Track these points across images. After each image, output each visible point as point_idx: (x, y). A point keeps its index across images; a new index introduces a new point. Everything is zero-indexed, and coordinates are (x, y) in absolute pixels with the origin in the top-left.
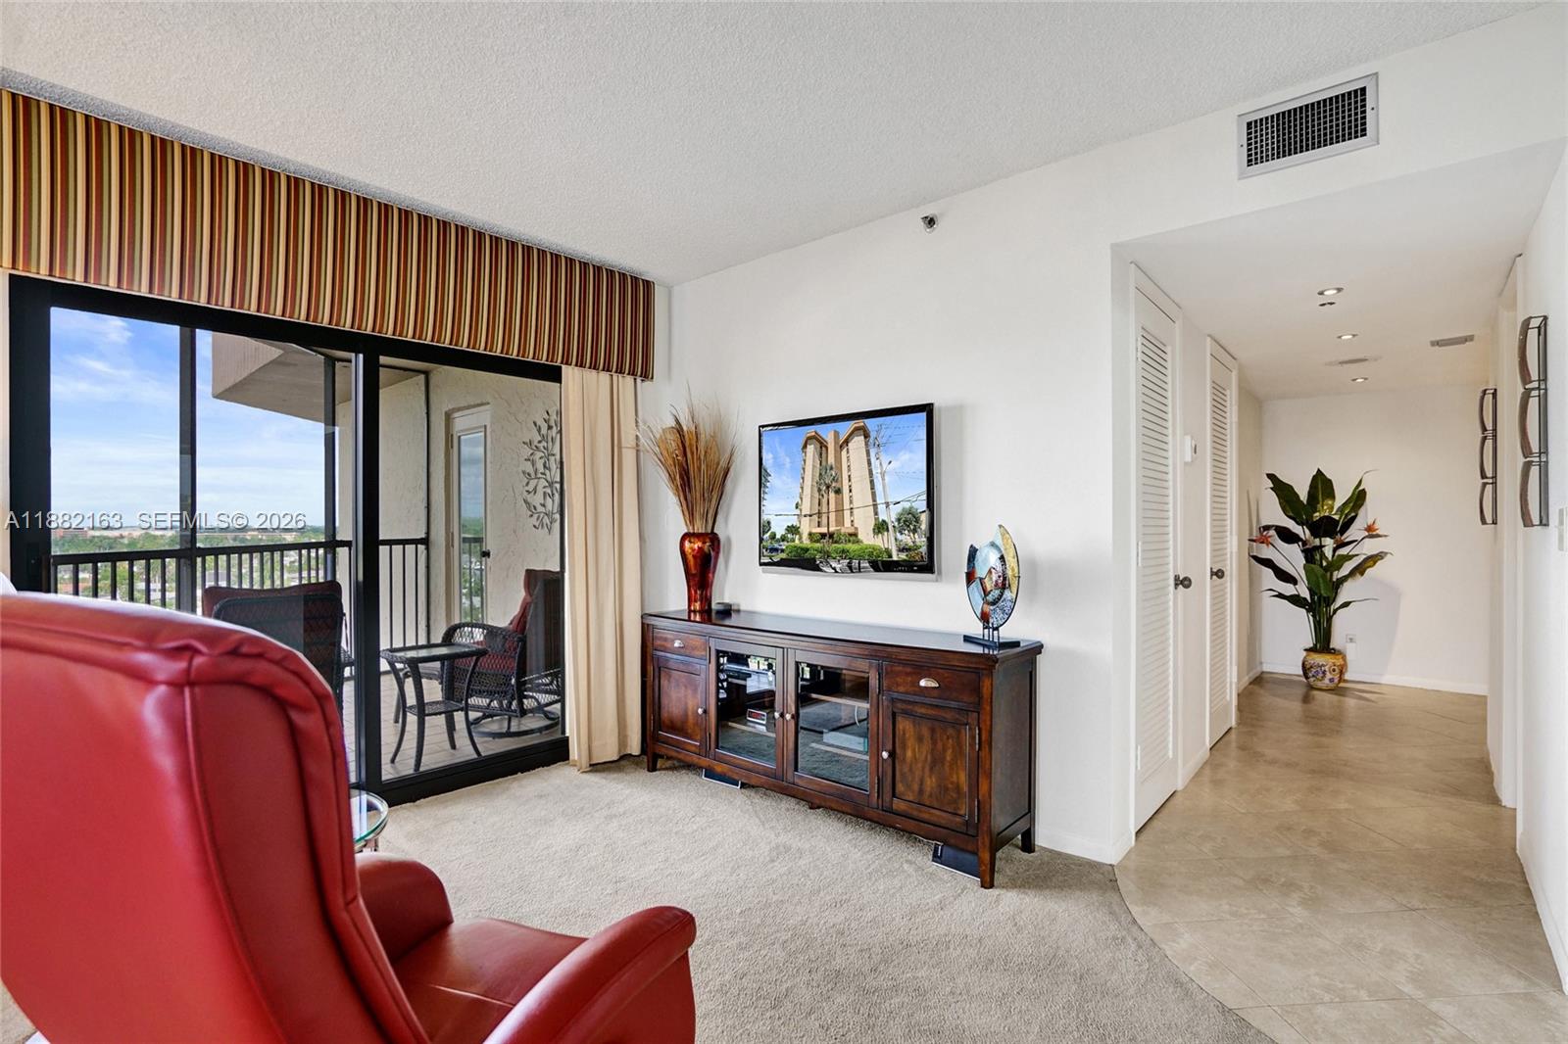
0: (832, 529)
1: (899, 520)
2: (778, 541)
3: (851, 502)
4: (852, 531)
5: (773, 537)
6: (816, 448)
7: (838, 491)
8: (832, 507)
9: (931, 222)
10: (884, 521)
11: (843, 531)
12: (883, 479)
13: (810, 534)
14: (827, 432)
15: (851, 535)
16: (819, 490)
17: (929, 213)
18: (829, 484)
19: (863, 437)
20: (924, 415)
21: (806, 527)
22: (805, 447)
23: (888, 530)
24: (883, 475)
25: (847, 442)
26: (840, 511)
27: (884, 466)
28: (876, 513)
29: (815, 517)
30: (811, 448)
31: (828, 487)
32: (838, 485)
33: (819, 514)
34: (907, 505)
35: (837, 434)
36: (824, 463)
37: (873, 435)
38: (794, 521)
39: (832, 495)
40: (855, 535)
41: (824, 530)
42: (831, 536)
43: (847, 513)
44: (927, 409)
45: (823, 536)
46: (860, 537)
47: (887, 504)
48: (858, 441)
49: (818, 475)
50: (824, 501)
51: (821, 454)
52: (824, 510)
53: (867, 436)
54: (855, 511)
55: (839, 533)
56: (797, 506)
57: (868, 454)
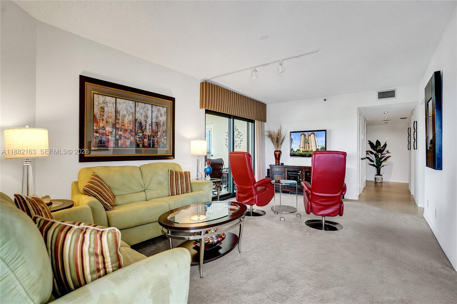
0: (307, 150)
1: (321, 149)
2: (295, 152)
3: (311, 145)
4: (311, 150)
5: (294, 151)
6: (304, 136)
7: (308, 143)
8: (307, 146)
9: (325, 100)
10: (318, 149)
11: (310, 150)
13: (302, 151)
14: (306, 133)
15: (311, 151)
16: (304, 143)
17: (325, 98)
18: (306, 142)
19: (313, 135)
20: (325, 132)
21: (301, 150)
22: (301, 135)
24: (318, 141)
25: (310, 135)
26: (309, 147)
27: (318, 139)
28: (316, 147)
29: (304, 148)
30: (302, 136)
31: (306, 143)
32: (308, 142)
33: (304, 147)
34: (323, 146)
35: (308, 134)
36: (305, 138)
37: (315, 134)
38: (299, 149)
39: (307, 144)
41: (306, 150)
42: (307, 151)
43: (310, 147)
44: (325, 130)
45: (305, 151)
47: (319, 146)
48: (312, 135)
49: (304, 140)
50: (306, 145)
52: (306, 146)
53: (314, 134)
54: (312, 147)
55: (309, 151)
56: (299, 146)
57: (315, 137)
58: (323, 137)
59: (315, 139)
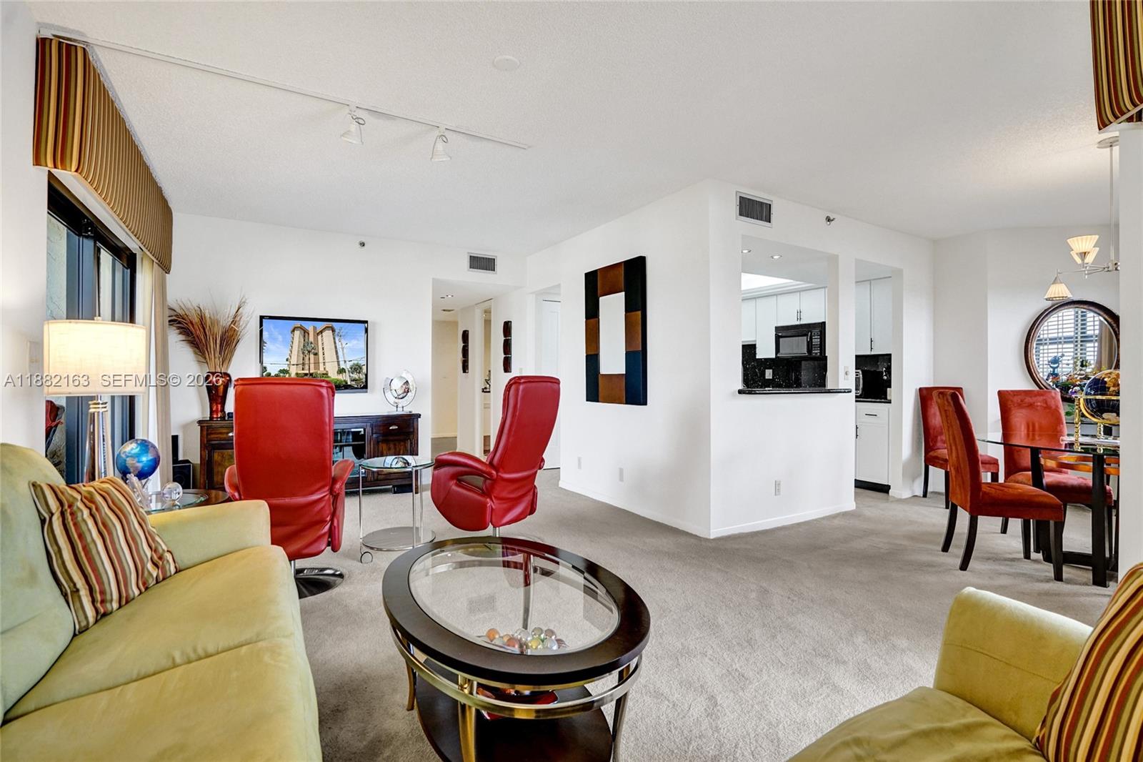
0: (311, 372)
1: (353, 368)
3: (324, 359)
4: (325, 372)
5: (269, 374)
6: (301, 333)
7: (316, 354)
8: (312, 361)
10: (343, 369)
11: (319, 372)
12: (343, 351)
13: (297, 374)
14: (309, 326)
15: (324, 374)
16: (303, 353)
18: (309, 350)
19: (331, 331)
20: (363, 325)
21: (293, 371)
22: (293, 331)
23: (345, 372)
24: (343, 348)
25: (321, 332)
26: (317, 363)
27: (344, 345)
28: (339, 365)
29: (301, 366)
30: (297, 333)
31: (309, 352)
32: (316, 351)
33: (303, 364)
34: (356, 362)
35: (315, 328)
36: (306, 340)
37: (337, 331)
38: (286, 368)
39: (312, 356)
40: (327, 374)
41: (307, 372)
42: (311, 374)
43: (321, 365)
44: (364, 323)
45: (306, 374)
46: (329, 375)
47: (345, 362)
48: (328, 334)
49: (302, 345)
50: (307, 358)
51: (304, 336)
52: (307, 362)
53: (333, 331)
54: (326, 364)
55: (316, 374)
56: (287, 360)
57: (334, 339)
58: (358, 340)
59: (335, 343)
